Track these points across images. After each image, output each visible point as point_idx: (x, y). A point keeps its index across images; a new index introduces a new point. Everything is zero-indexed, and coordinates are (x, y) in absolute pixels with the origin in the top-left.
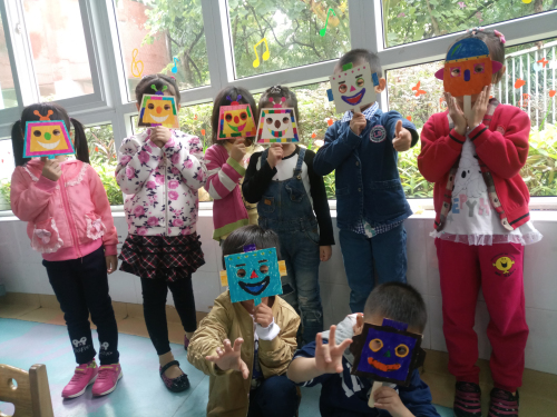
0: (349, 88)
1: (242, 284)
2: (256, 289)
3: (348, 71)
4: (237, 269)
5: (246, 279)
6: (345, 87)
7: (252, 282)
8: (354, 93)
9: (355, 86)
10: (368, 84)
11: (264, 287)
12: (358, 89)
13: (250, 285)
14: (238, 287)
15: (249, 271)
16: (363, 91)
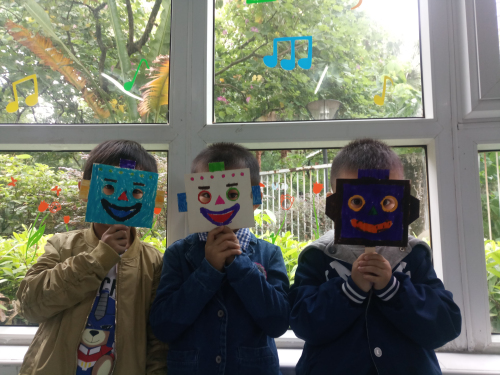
0: (214, 199)
1: (105, 203)
2: (120, 214)
3: (217, 174)
4: (105, 183)
5: (113, 199)
6: (209, 196)
7: (118, 204)
8: (220, 208)
9: (224, 197)
10: (244, 198)
11: (132, 214)
12: (229, 204)
13: (114, 206)
14: (100, 205)
15: (119, 190)
16: (236, 208)
